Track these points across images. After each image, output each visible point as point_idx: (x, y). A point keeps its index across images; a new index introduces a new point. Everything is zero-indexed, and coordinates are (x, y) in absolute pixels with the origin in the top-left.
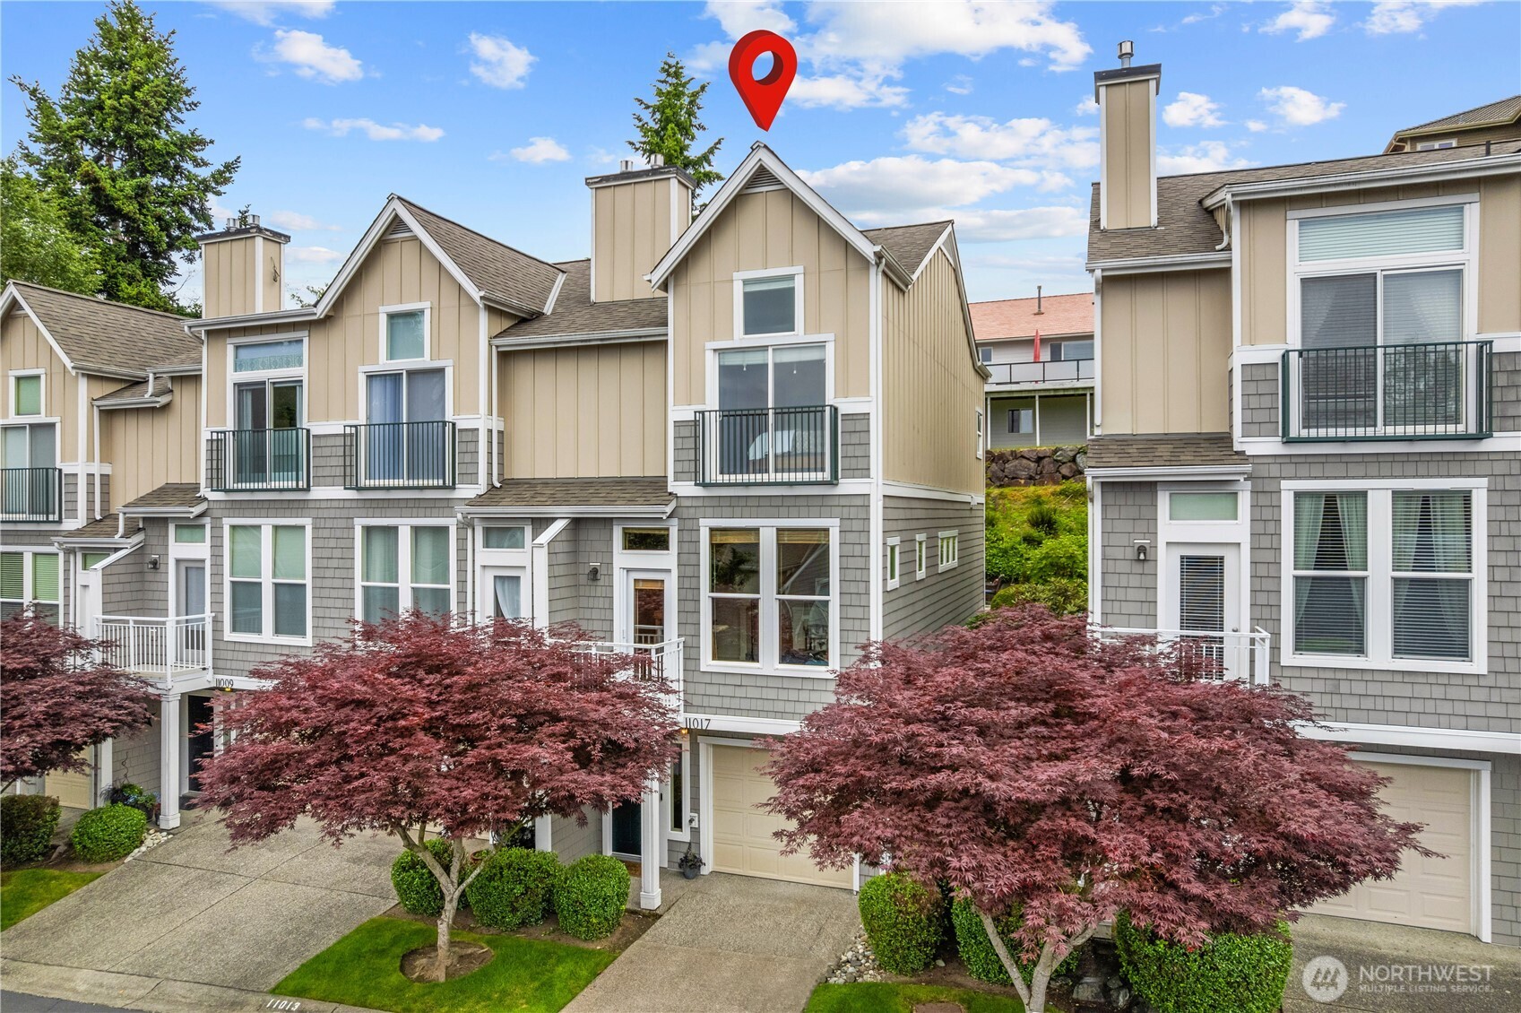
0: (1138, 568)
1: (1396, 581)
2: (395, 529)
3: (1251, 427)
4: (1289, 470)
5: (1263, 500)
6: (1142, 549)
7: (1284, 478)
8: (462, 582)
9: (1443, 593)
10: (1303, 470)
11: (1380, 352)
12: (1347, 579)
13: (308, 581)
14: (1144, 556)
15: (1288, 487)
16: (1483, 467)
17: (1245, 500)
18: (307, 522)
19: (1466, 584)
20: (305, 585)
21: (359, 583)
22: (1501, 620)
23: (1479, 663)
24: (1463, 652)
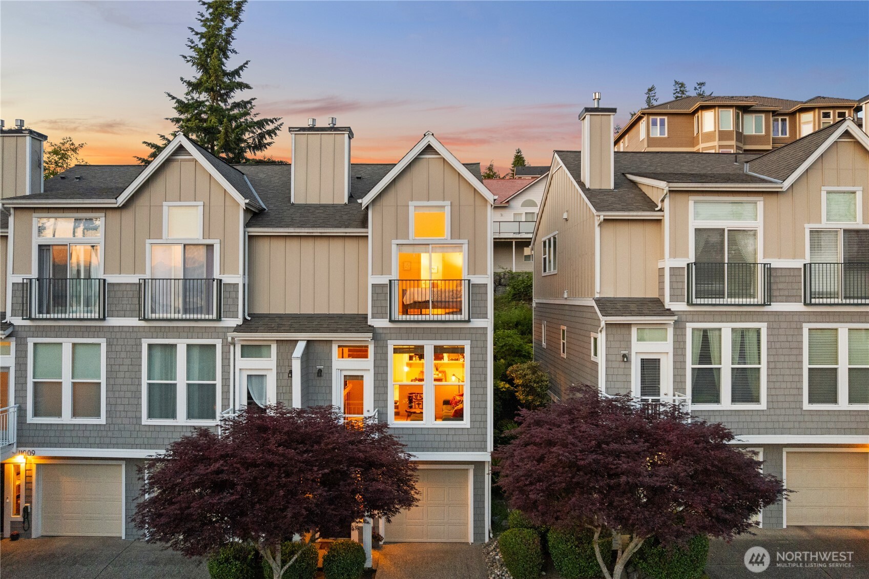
0: (622, 365)
1: (733, 369)
2: (173, 347)
3: (674, 298)
4: (690, 318)
5: (679, 332)
6: (624, 356)
7: (688, 322)
8: (225, 380)
9: (749, 373)
10: (696, 318)
11: (726, 265)
12: (712, 369)
13: (103, 381)
14: (626, 358)
15: (690, 326)
16: (766, 318)
17: (670, 331)
18: (103, 342)
19: (759, 369)
20: (100, 383)
21: (145, 381)
22: (772, 385)
23: (763, 405)
24: (757, 400)
